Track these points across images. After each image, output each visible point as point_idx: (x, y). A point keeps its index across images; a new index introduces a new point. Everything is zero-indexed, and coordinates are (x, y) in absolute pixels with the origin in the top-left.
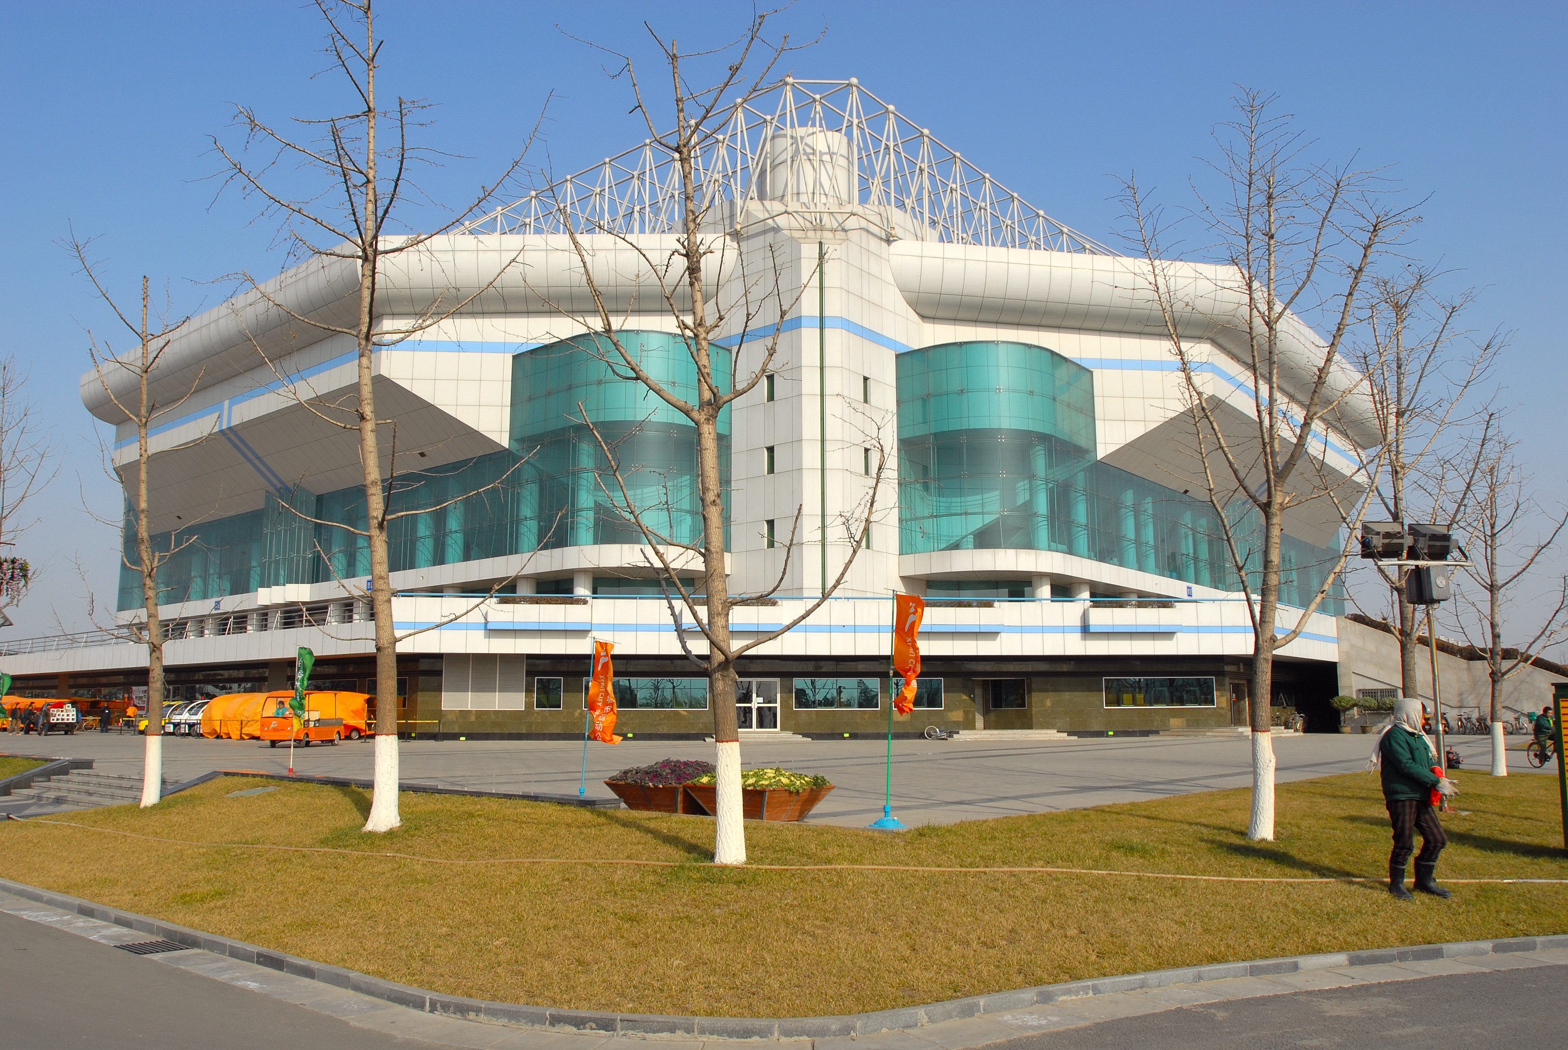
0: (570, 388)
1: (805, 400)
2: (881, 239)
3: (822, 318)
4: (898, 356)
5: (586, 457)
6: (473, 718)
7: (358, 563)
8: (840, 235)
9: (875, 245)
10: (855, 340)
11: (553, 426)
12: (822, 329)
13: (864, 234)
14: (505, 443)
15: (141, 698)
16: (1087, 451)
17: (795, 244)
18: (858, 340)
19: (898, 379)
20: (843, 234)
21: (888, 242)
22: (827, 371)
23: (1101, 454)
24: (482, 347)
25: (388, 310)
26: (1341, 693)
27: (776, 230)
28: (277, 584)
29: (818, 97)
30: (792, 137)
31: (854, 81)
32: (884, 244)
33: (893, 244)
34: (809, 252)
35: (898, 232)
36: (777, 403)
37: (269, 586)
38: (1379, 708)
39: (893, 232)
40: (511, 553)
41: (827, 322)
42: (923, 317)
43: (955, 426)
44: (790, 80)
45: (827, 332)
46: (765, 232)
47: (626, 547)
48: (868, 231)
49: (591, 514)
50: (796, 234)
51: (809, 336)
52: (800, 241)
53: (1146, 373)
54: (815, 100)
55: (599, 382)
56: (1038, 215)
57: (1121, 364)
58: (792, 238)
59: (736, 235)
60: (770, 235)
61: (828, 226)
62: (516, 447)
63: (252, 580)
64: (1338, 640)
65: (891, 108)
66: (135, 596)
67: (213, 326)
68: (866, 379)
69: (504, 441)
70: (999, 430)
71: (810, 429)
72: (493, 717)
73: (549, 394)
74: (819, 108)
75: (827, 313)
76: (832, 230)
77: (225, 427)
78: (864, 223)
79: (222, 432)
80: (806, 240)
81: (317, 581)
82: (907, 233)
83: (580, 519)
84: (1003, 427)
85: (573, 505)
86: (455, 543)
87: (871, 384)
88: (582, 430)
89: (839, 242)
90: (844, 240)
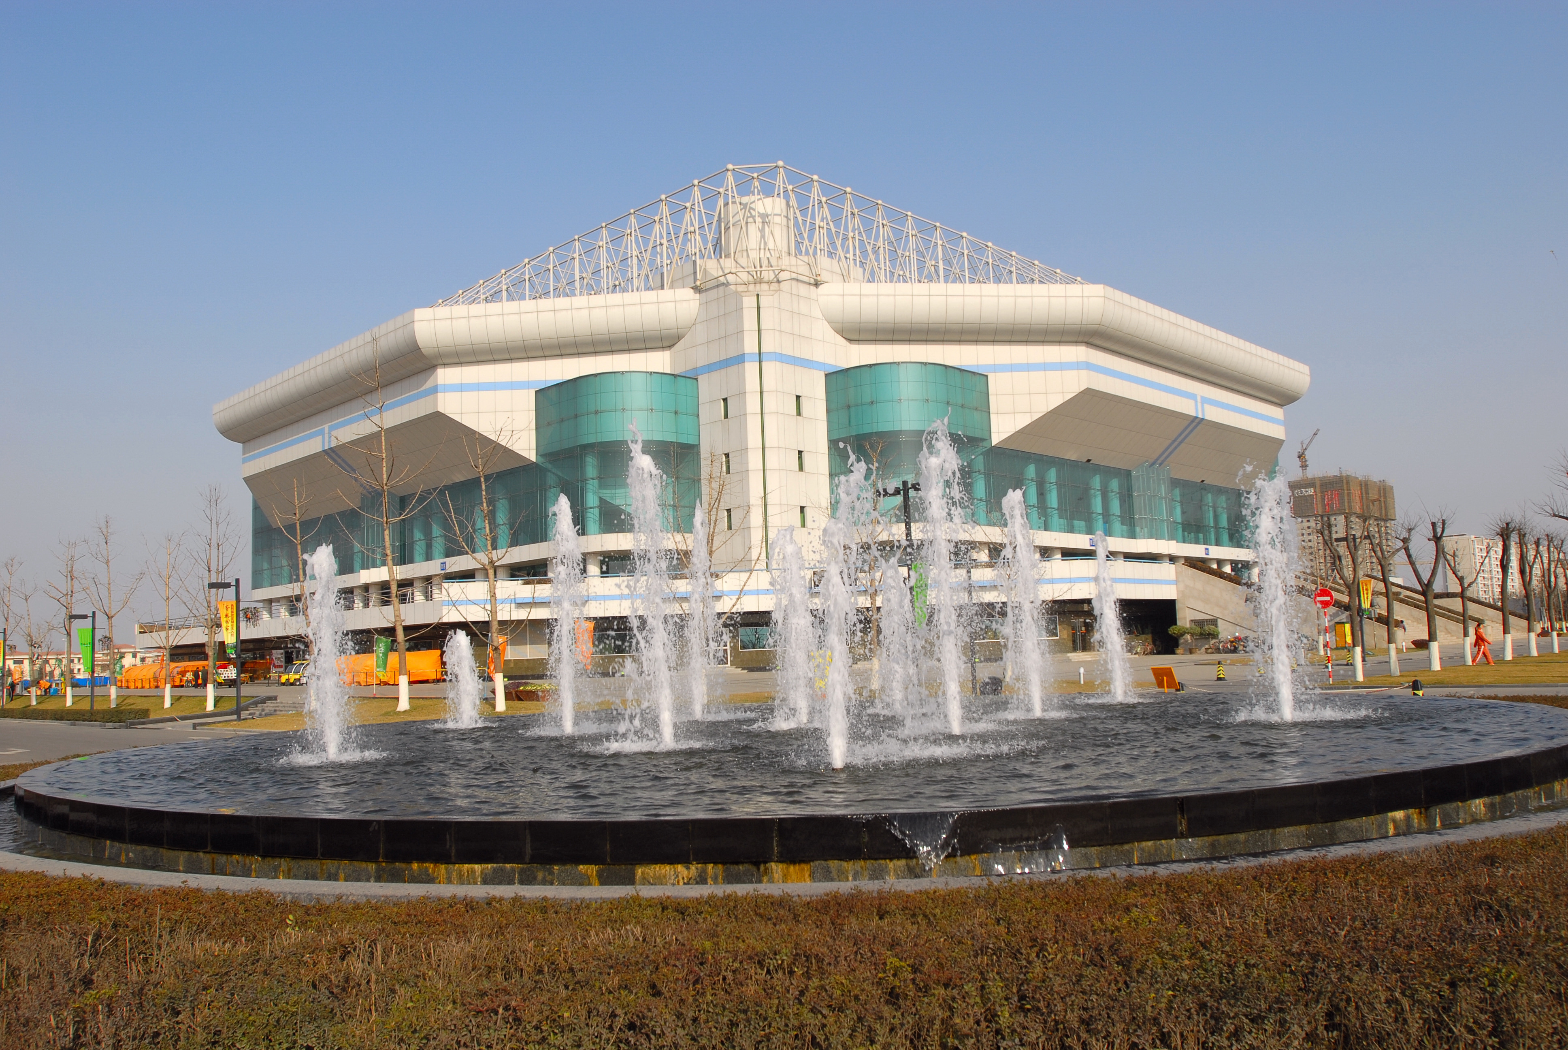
0: (576, 416)
1: (749, 418)
2: (810, 284)
3: (760, 353)
4: (826, 375)
5: (591, 468)
6: (512, 665)
7: (434, 548)
8: (774, 286)
9: (803, 290)
10: (788, 369)
11: (566, 445)
12: (760, 362)
13: (794, 283)
14: (533, 458)
15: (279, 659)
16: (982, 440)
17: (738, 295)
18: (791, 367)
19: (827, 393)
20: (776, 285)
21: (817, 284)
22: (765, 395)
23: (994, 442)
24: (511, 386)
25: (440, 362)
26: (1178, 623)
27: (726, 284)
28: (374, 566)
29: (755, 175)
30: (741, 204)
31: (781, 163)
32: (813, 288)
33: (821, 287)
34: (749, 302)
35: (824, 276)
36: (730, 420)
37: (368, 568)
38: (1201, 634)
39: (819, 278)
40: (542, 541)
41: (763, 357)
42: (850, 340)
43: (867, 430)
44: (730, 167)
45: (763, 364)
46: (718, 286)
47: (620, 535)
48: (797, 280)
49: (597, 511)
50: (740, 288)
51: (751, 369)
52: (743, 294)
53: (1032, 373)
54: (753, 178)
55: (597, 412)
56: (962, 237)
57: (1012, 368)
58: (736, 292)
59: (697, 289)
60: (721, 288)
61: (766, 279)
62: (541, 460)
63: (355, 562)
64: (1176, 582)
65: (815, 177)
66: (265, 576)
67: (312, 371)
68: (798, 397)
69: (532, 457)
70: (899, 432)
71: (753, 440)
72: (526, 663)
73: (562, 421)
74: (757, 183)
75: (763, 351)
76: (769, 283)
77: (326, 448)
78: (794, 276)
79: (324, 451)
80: (748, 294)
81: (404, 564)
82: (834, 275)
83: (589, 515)
84: (903, 429)
85: (583, 505)
86: (504, 533)
87: (803, 401)
88: (587, 448)
89: (772, 293)
90: (776, 291)
